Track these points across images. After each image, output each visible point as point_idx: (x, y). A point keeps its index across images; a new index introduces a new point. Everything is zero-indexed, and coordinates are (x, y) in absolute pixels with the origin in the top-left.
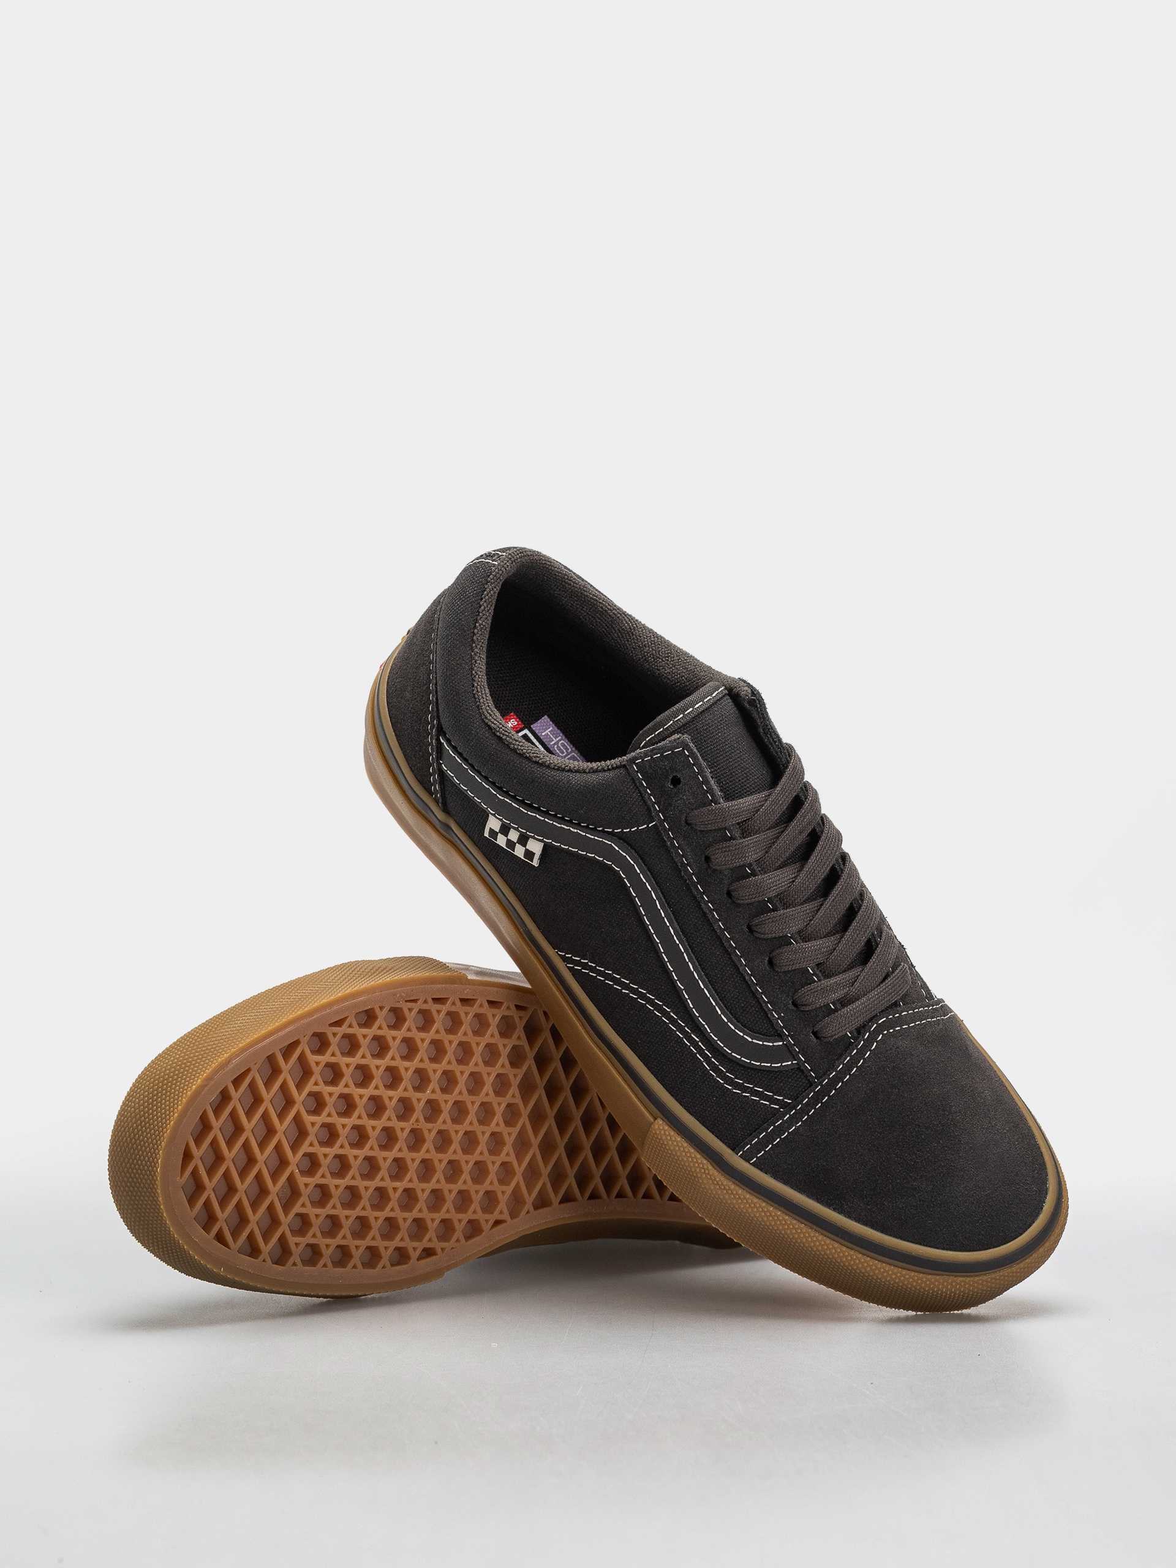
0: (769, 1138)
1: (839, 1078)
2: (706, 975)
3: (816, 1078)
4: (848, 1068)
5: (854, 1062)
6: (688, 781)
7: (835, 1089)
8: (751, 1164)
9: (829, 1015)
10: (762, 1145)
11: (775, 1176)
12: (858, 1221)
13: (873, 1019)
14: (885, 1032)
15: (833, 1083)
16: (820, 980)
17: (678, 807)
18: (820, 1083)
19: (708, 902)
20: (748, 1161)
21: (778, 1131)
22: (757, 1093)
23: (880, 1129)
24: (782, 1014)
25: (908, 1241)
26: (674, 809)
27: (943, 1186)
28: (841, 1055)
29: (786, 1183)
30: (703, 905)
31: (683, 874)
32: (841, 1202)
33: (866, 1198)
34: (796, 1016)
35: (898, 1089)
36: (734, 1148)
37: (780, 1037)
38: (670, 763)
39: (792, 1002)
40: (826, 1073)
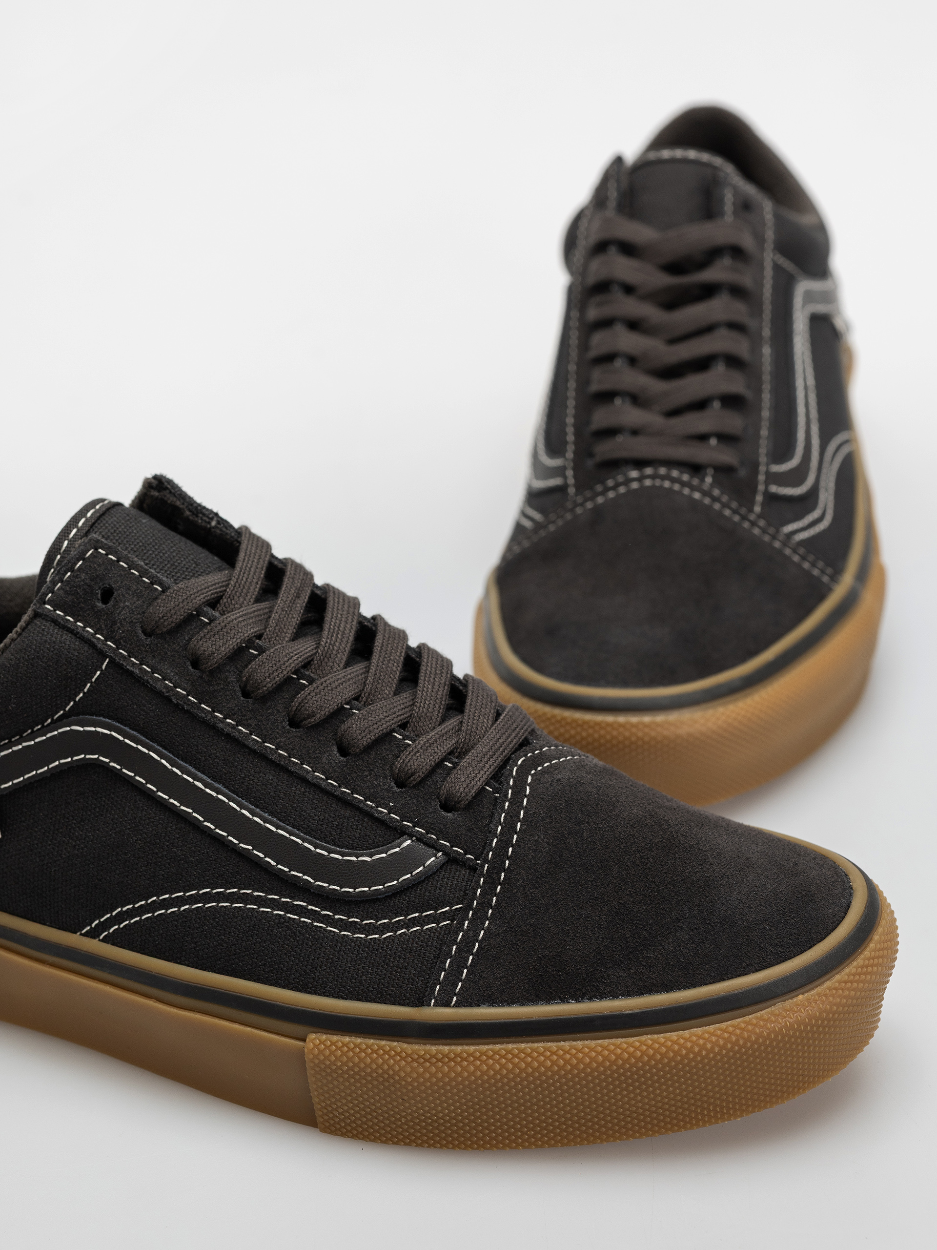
0: (459, 963)
1: (505, 842)
2: (271, 814)
3: (476, 859)
4: (509, 828)
5: (513, 817)
6: (122, 582)
7: (508, 858)
8: (453, 1007)
9: (448, 774)
10: (454, 975)
11: (492, 1002)
12: (629, 994)
13: (507, 762)
14: (533, 772)
15: (501, 852)
16: (413, 741)
17: (125, 619)
18: (486, 860)
19: (225, 718)
20: (447, 1004)
21: (466, 947)
22: (414, 922)
23: (591, 877)
24: (391, 804)
25: (706, 984)
26: (121, 624)
27: (712, 902)
28: (492, 816)
29: (510, 1003)
30: (221, 725)
31: (174, 701)
32: (594, 986)
33: (622, 962)
34: (410, 796)
35: (587, 822)
36: (421, 1002)
37: (403, 833)
38: (87, 574)
39: (395, 783)
40: (487, 845)
